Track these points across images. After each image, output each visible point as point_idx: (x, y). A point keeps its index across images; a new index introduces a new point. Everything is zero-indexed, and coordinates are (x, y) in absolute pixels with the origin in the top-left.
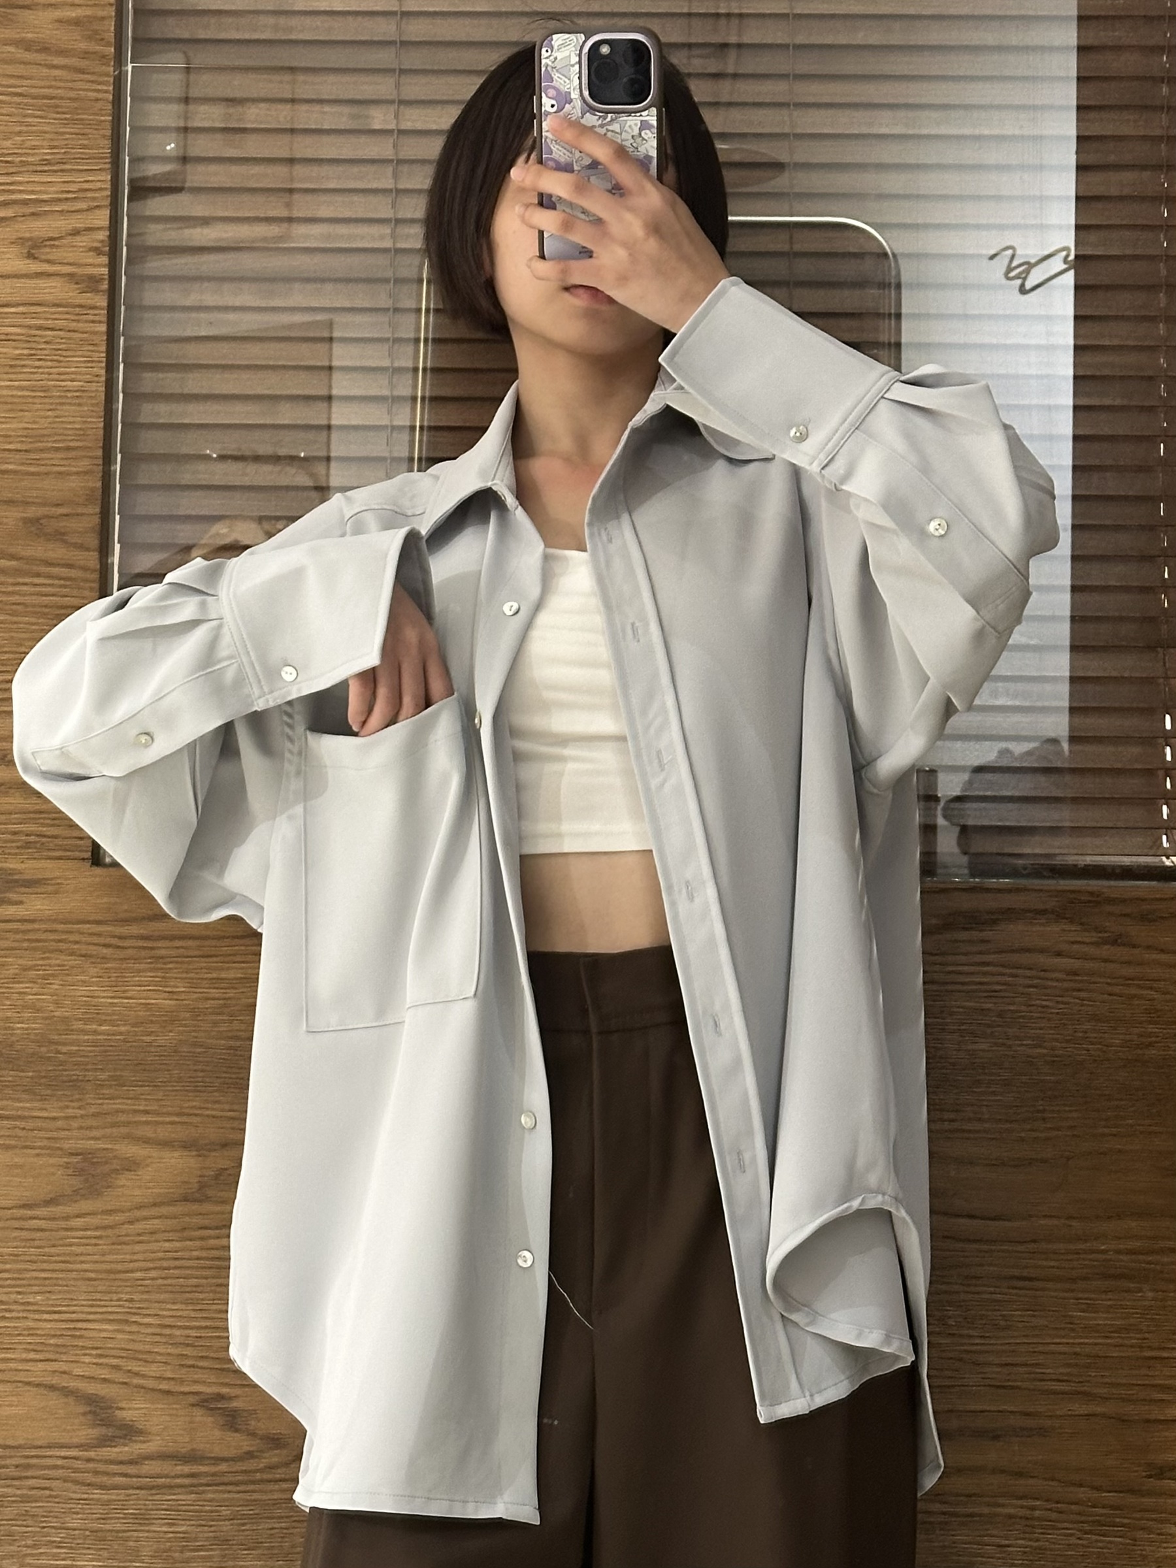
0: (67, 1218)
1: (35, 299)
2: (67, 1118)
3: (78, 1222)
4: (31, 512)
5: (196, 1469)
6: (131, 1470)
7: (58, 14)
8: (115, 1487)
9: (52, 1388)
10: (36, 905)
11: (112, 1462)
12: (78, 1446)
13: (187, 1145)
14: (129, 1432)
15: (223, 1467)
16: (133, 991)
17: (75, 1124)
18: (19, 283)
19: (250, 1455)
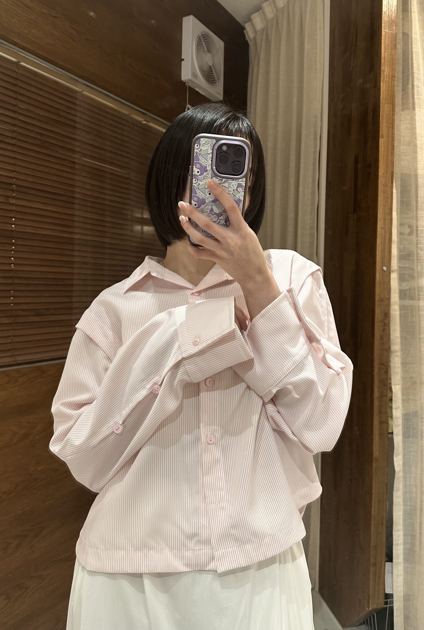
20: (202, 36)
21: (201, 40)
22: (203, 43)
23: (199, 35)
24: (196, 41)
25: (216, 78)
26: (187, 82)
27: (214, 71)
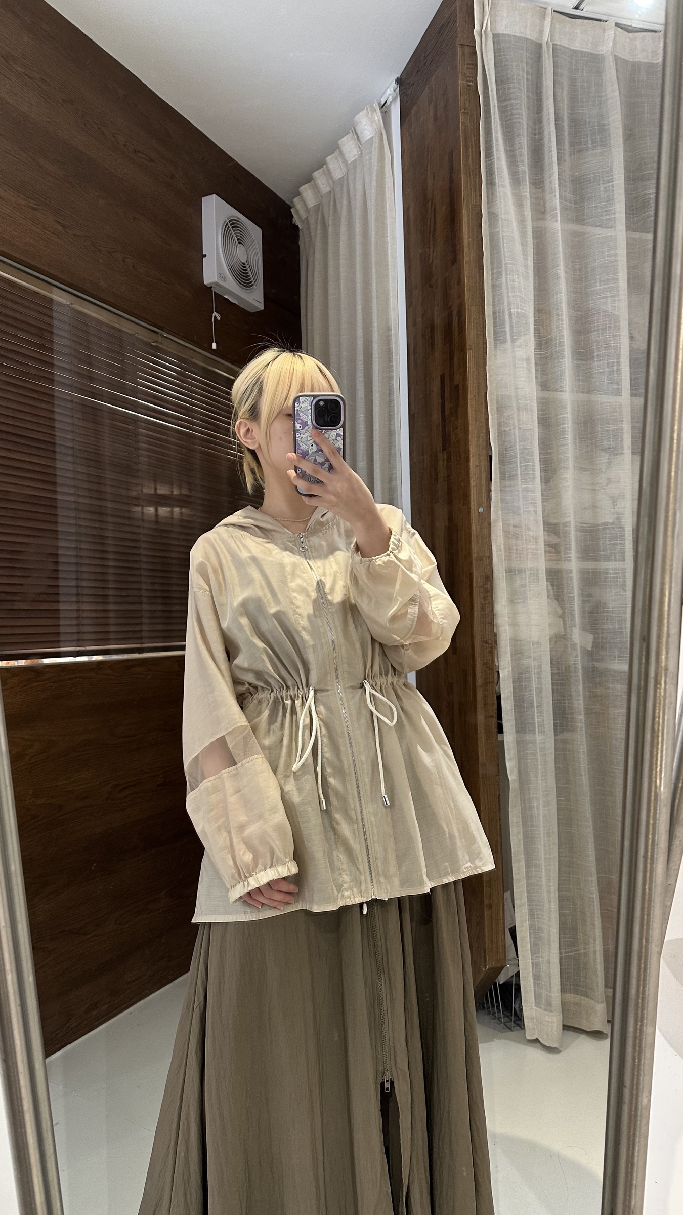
20: (229, 221)
21: (229, 227)
22: (232, 231)
23: (225, 221)
24: (222, 228)
25: (253, 279)
26: (211, 287)
27: (249, 270)
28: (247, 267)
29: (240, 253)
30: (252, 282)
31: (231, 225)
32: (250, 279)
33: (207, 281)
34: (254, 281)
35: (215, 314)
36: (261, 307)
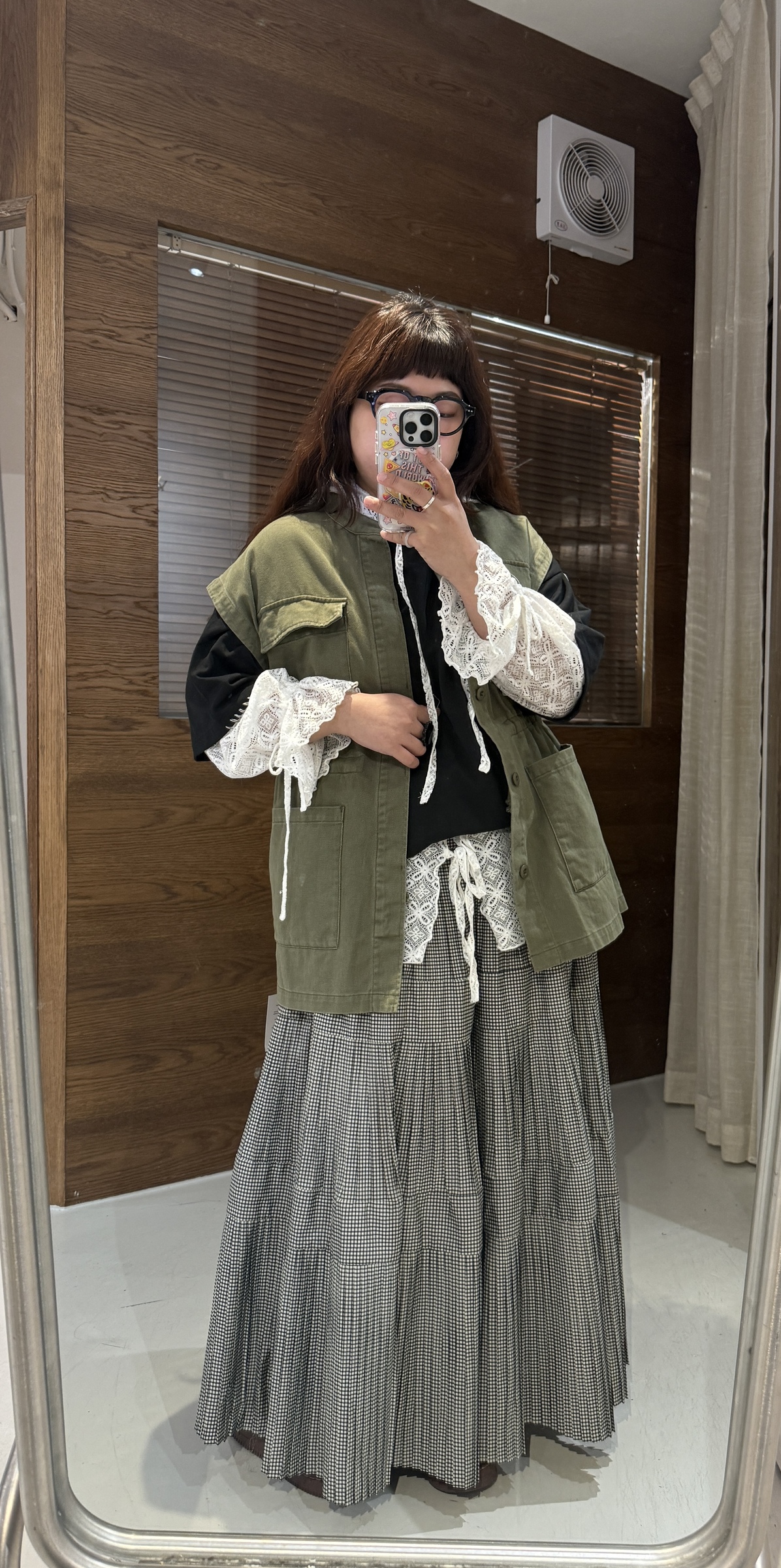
0: (155, 830)
1: (137, 527)
2: (154, 799)
3: (158, 832)
4: (137, 600)
5: (195, 904)
6: (177, 906)
7: (140, 428)
8: (171, 912)
9: (153, 883)
10: (142, 730)
11: (170, 904)
12: (162, 901)
13: (191, 806)
14: (175, 895)
15: (203, 903)
16: (173, 758)
17: (157, 801)
18: (130, 520)
19: (211, 899)
20: (575, 148)
21: (574, 156)
22: (579, 160)
23: (567, 148)
24: (562, 163)
25: (613, 219)
26: (547, 241)
27: (607, 208)
28: (605, 205)
29: (594, 188)
30: (612, 224)
31: (578, 152)
32: (610, 220)
33: (540, 234)
34: (615, 223)
35: (551, 276)
36: (630, 256)
